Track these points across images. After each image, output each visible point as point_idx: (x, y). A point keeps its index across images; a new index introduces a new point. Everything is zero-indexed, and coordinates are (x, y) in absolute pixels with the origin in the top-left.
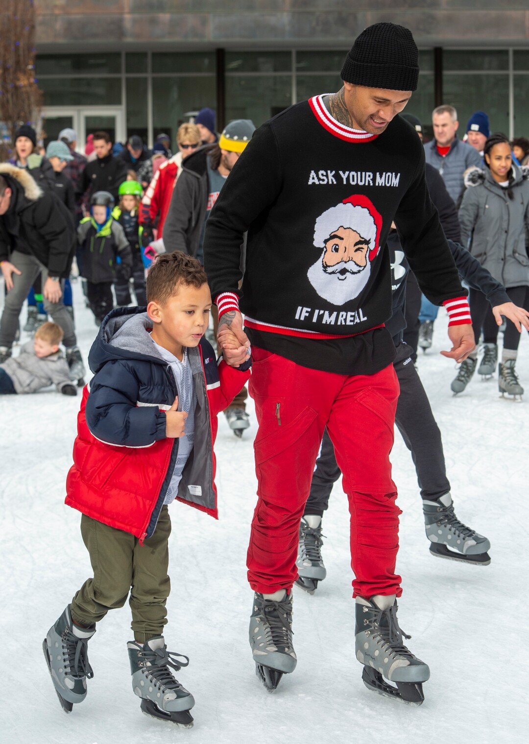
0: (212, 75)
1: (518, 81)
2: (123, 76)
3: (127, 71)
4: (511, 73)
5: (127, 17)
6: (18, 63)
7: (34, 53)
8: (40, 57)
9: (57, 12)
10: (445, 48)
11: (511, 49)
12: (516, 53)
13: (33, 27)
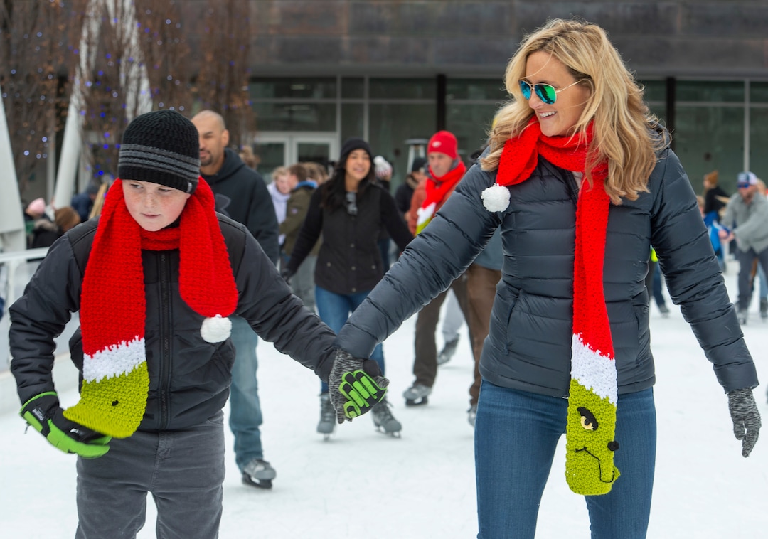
0: (432, 102)
1: (754, 114)
2: (339, 101)
3: (344, 96)
4: (747, 105)
5: (346, 39)
6: (232, 83)
7: (249, 74)
8: (255, 80)
9: (272, 32)
10: (679, 78)
11: (747, 81)
12: (753, 85)
13: (248, 47)
